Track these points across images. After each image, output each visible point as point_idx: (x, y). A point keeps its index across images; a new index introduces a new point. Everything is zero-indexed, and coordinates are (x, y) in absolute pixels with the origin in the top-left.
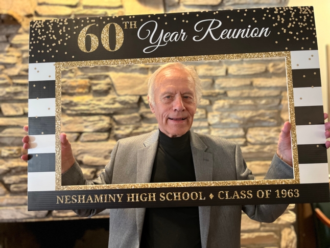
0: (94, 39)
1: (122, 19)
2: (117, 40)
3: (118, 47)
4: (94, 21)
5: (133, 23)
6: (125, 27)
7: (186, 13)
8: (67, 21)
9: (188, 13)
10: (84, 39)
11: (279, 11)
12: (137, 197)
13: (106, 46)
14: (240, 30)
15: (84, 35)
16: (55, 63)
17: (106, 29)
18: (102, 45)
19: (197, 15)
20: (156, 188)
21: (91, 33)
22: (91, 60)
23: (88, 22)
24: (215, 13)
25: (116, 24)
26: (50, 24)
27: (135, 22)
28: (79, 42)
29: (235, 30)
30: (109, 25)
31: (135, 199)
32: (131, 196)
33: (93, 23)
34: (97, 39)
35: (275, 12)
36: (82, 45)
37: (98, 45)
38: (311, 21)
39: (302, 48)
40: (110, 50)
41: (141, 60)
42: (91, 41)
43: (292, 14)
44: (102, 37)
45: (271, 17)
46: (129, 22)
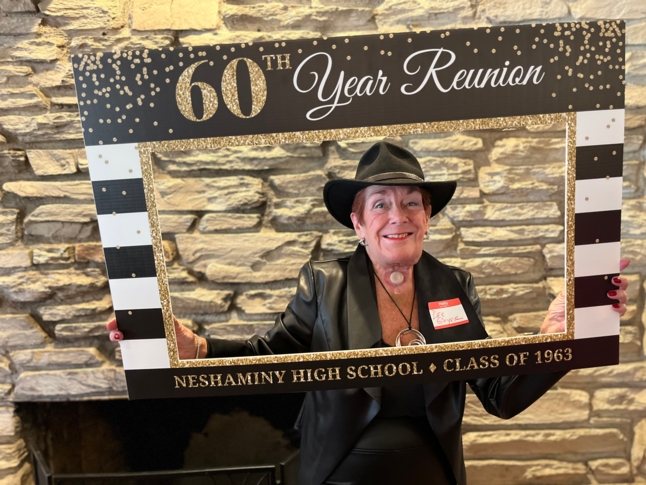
0: (207, 92)
1: (261, 49)
2: (253, 95)
3: (257, 108)
4: (204, 54)
5: (283, 58)
6: (266, 66)
7: (386, 36)
8: (149, 56)
9: (391, 36)
10: (188, 94)
11: (564, 30)
12: (309, 375)
13: (234, 107)
14: (490, 70)
15: (188, 85)
16: (136, 144)
17: (230, 72)
18: (225, 106)
19: (410, 40)
20: (340, 360)
21: (201, 81)
22: (206, 136)
23: (192, 56)
24: (442, 36)
25: (249, 61)
26: (114, 61)
27: (288, 56)
28: (179, 99)
29: (481, 71)
30: (235, 62)
31: (306, 377)
32: (298, 373)
33: (202, 58)
34: (215, 94)
35: (556, 34)
36: (185, 106)
37: (216, 106)
38: (619, 51)
39: (598, 106)
40: (242, 116)
41: (303, 135)
42: (202, 99)
43: (587, 38)
44: (223, 89)
45: (548, 44)
46: (275, 54)
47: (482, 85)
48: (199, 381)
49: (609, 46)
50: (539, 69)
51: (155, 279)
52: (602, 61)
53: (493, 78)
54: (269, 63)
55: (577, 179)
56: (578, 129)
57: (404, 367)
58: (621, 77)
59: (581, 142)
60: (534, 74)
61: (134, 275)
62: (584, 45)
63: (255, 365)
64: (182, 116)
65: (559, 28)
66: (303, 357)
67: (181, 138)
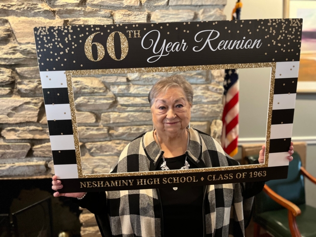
0: (100, 47)
1: (126, 27)
2: (122, 49)
3: (123, 56)
4: (99, 29)
5: (137, 32)
7: (187, 23)
8: (72, 29)
9: (189, 23)
10: (90, 48)
11: (272, 23)
12: (145, 182)
13: (112, 55)
14: (236, 41)
15: (90, 44)
16: (65, 71)
17: (111, 38)
18: (108, 54)
19: (198, 25)
20: (160, 175)
21: (97, 42)
22: (99, 69)
23: (93, 30)
24: (214, 24)
25: (120, 33)
26: (55, 31)
27: (139, 31)
28: (86, 50)
29: (231, 41)
30: (113, 33)
31: (143, 183)
32: (140, 181)
33: (98, 31)
34: (103, 48)
35: (269, 24)
36: (89, 54)
37: (104, 54)
38: (299, 33)
39: (287, 59)
40: (116, 59)
41: (145, 69)
42: (97, 51)
43: (283, 27)
44: (107, 46)
45: (265, 29)
46: (133, 30)
47: (232, 48)
48: (92, 184)
49: (294, 31)
50: (259, 41)
51: (72, 136)
52: (290, 38)
53: (237, 45)
54: (130, 35)
55: (274, 94)
56: (277, 70)
57: (189, 179)
58: (299, 46)
59: (277, 77)
60: (257, 43)
61: (62, 134)
62: (282, 30)
63: (120, 177)
64: (87, 58)
65: (270, 22)
66: (142, 173)
67: (87, 69)
